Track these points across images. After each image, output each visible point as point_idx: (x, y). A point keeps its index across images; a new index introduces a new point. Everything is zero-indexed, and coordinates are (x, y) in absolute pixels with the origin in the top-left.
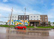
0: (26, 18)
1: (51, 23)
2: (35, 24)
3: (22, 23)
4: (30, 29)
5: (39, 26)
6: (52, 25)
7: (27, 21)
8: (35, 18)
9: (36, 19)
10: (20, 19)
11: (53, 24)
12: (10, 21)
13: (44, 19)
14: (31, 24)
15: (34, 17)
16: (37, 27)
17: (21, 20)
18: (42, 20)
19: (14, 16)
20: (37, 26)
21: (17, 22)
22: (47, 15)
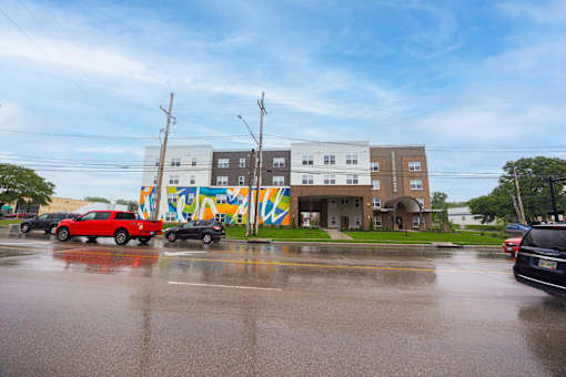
0: (269, 173)
1: (453, 205)
2: (334, 215)
3: (242, 210)
4: (297, 250)
5: (361, 230)
6: (456, 220)
7: (273, 194)
8: (330, 168)
9: (341, 181)
10: (225, 179)
11: (466, 210)
12: (156, 190)
13: (400, 176)
14: (305, 215)
15: (330, 161)
16: (346, 237)
17: (233, 182)
18: (387, 185)
19: (186, 160)
20: (345, 227)
21: (207, 200)
22: (422, 149)
